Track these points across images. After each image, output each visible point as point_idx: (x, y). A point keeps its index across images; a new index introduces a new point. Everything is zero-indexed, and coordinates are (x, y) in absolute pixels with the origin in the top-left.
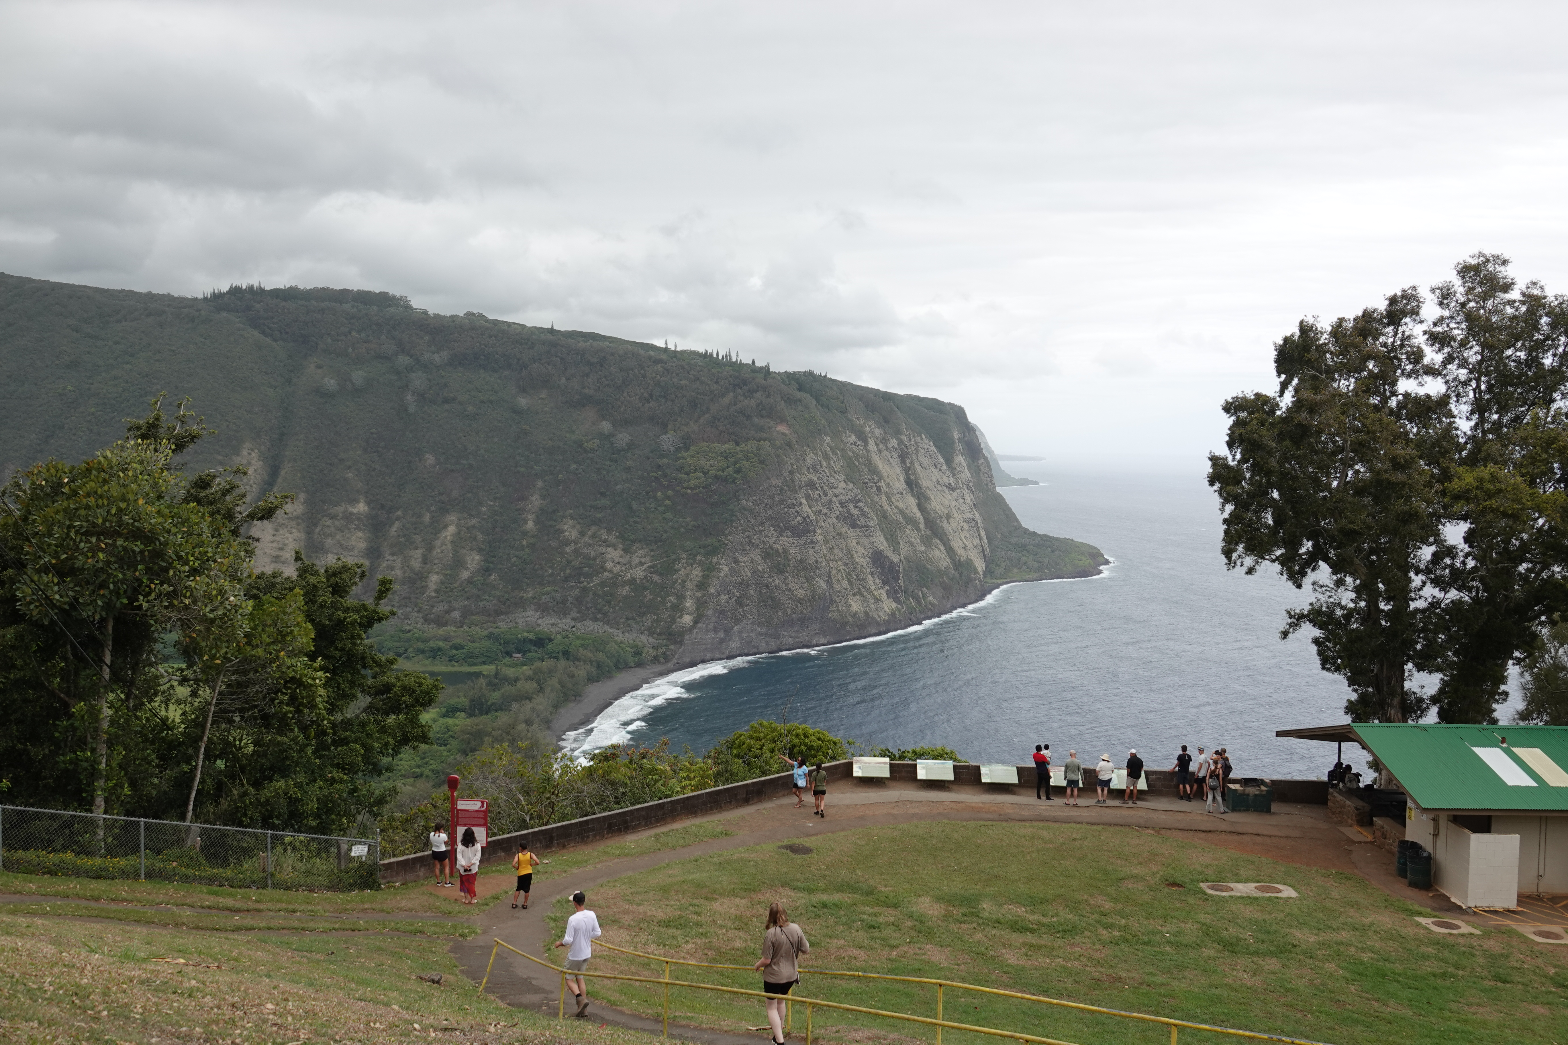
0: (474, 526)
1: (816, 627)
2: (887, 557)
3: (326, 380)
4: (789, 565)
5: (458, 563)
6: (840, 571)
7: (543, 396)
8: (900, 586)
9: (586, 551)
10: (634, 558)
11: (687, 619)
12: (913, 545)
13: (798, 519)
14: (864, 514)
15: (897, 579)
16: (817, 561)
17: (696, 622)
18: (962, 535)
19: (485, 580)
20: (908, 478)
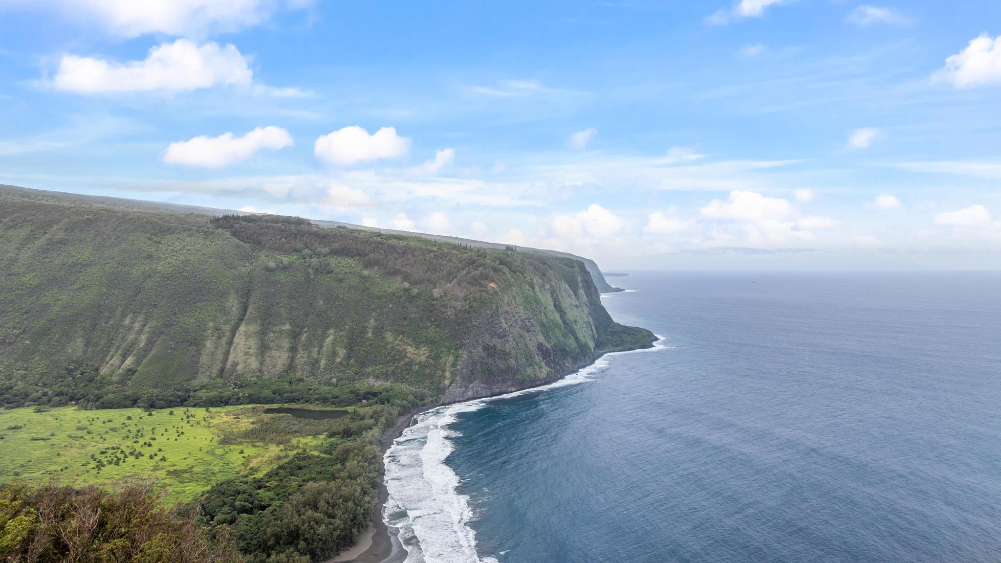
0: (342, 336)
1: (509, 383)
2: (545, 346)
3: (270, 263)
4: (496, 353)
5: (334, 354)
6: (521, 354)
7: (376, 269)
8: (551, 360)
9: (397, 348)
10: (421, 351)
11: (447, 382)
12: (558, 338)
13: (501, 330)
14: (533, 325)
15: (550, 357)
16: (510, 351)
17: (451, 383)
18: (583, 330)
19: (348, 362)
20: (555, 303)
